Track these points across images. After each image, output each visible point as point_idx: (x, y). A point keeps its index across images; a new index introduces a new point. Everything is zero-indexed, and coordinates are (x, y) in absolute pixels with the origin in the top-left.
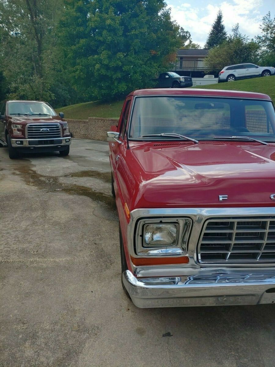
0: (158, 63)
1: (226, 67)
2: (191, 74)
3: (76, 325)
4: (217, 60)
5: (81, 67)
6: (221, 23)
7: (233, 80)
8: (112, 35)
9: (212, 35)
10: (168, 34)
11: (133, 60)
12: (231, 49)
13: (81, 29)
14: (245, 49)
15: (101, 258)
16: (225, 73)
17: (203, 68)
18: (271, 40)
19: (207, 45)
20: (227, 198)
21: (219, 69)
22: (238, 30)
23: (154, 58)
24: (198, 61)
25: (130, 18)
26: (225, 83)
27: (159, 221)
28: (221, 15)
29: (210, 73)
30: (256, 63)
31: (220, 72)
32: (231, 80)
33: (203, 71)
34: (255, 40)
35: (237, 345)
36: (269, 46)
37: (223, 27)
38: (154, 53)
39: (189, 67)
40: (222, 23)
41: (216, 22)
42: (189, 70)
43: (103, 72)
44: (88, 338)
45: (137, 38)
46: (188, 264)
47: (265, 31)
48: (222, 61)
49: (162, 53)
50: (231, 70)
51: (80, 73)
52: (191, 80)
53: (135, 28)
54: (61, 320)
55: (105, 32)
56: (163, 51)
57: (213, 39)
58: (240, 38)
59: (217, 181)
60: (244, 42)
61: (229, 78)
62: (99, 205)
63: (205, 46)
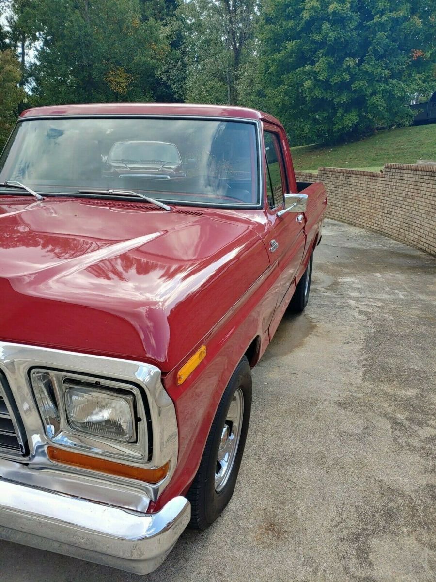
0: (423, 73)
5: (286, 87)
8: (339, 29)
13: (291, 23)
23: (418, 64)
38: (418, 54)
43: (318, 93)
45: (382, 30)
51: (285, 97)
55: (326, 26)
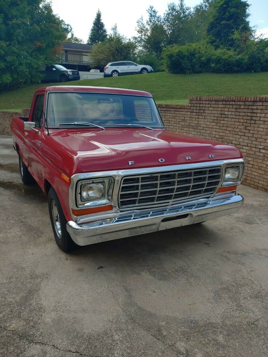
0: (44, 55)
1: (110, 64)
2: (77, 68)
3: (28, 276)
4: (101, 56)
6: (100, 20)
7: (117, 75)
9: (93, 31)
10: (52, 27)
11: (16, 51)
12: (112, 47)
14: (125, 48)
15: (32, 231)
16: (109, 68)
17: (88, 62)
18: (145, 41)
19: (90, 40)
20: (133, 163)
21: (103, 64)
22: (117, 29)
23: (39, 49)
24: (83, 55)
25: (9, 6)
26: (110, 78)
27: (92, 182)
28: (100, 13)
29: (96, 68)
30: (135, 61)
31: (105, 68)
32: (115, 75)
33: (89, 65)
34: (132, 40)
35: (148, 263)
36: (144, 47)
37: (103, 25)
38: (38, 44)
39: (75, 61)
40: (102, 21)
41: (96, 19)
42: (75, 64)
44: (41, 281)
45: (20, 28)
46: (113, 211)
47: (139, 33)
48: (106, 57)
49: (48, 46)
50: (114, 67)
52: (78, 74)
53: (16, 17)
54: (15, 275)
56: (48, 44)
57: (95, 35)
58: (119, 38)
59: (126, 152)
60: (123, 41)
61: (114, 74)
62: (13, 192)
63: (88, 41)
